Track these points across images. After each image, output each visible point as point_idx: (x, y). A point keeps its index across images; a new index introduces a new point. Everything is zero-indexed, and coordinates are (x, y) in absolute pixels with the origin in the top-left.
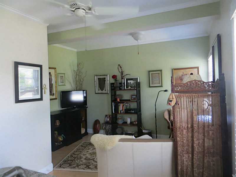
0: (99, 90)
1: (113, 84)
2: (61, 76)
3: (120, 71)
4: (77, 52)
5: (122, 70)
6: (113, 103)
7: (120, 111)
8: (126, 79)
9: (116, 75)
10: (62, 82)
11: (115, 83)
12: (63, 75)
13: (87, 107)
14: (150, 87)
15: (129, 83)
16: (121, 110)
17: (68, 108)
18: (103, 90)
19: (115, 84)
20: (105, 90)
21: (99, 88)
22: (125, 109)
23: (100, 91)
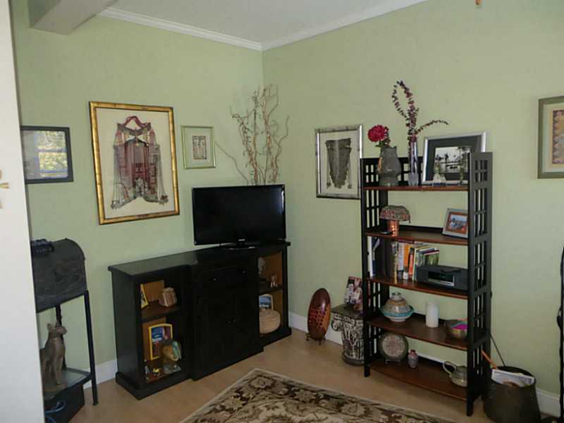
0: (329, 184)
1: (374, 161)
2: (194, 137)
3: (405, 107)
4: (263, 52)
5: (411, 102)
6: (370, 239)
7: (398, 272)
8: (429, 141)
9: (384, 126)
10: (200, 156)
11: (381, 158)
12: (206, 133)
13: (289, 244)
14: (541, 175)
15: (440, 159)
16: (401, 268)
17: (222, 244)
18: (344, 184)
19: (380, 162)
20: (350, 187)
21: (328, 179)
22: (418, 269)
23: (333, 190)
